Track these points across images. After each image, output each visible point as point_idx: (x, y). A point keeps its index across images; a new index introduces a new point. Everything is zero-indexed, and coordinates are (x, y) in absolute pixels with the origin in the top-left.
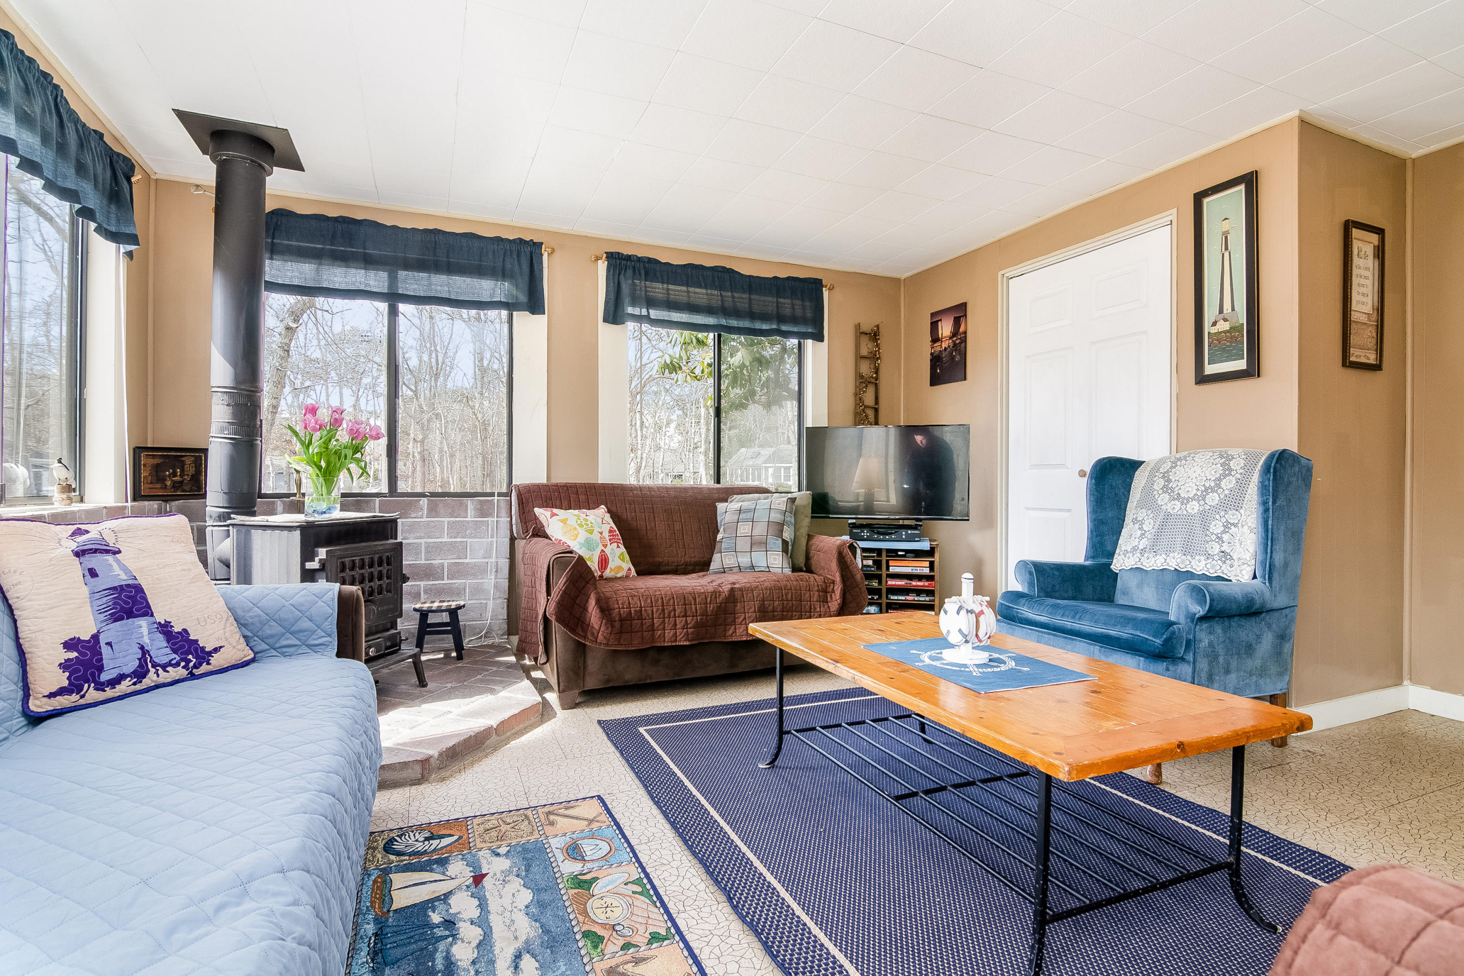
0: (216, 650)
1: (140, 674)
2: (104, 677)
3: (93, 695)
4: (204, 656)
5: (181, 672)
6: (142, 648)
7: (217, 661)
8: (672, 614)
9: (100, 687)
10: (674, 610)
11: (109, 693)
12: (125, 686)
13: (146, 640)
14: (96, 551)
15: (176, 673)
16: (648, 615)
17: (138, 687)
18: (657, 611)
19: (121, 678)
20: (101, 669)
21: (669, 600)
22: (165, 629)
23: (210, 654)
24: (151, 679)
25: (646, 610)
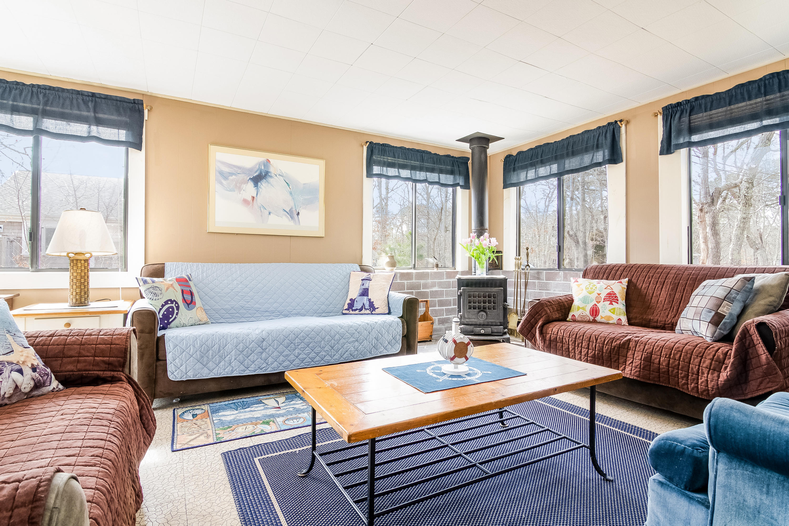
0: (377, 308)
1: (361, 310)
2: (354, 308)
3: (351, 312)
4: (374, 309)
5: (369, 312)
6: (363, 304)
7: (377, 311)
8: (580, 345)
9: (353, 310)
10: (582, 343)
11: (354, 312)
12: (357, 312)
13: (365, 302)
14: (367, 280)
15: (368, 312)
16: (566, 342)
17: (360, 313)
18: (571, 341)
19: (356, 310)
20: (353, 307)
21: (580, 336)
22: (369, 300)
23: (376, 309)
24: (363, 312)
25: (565, 339)
